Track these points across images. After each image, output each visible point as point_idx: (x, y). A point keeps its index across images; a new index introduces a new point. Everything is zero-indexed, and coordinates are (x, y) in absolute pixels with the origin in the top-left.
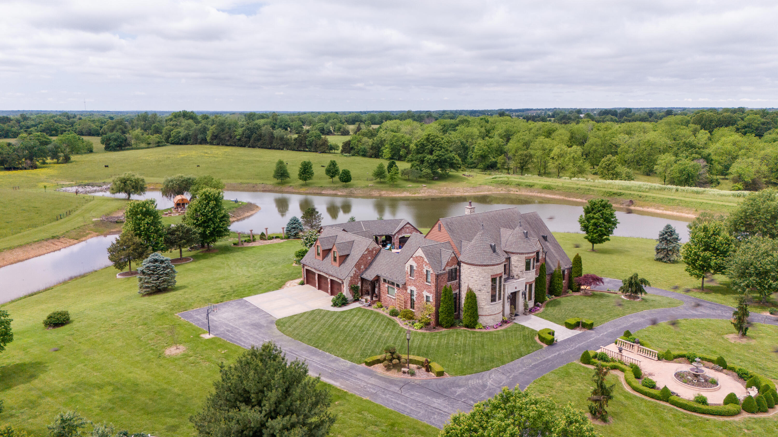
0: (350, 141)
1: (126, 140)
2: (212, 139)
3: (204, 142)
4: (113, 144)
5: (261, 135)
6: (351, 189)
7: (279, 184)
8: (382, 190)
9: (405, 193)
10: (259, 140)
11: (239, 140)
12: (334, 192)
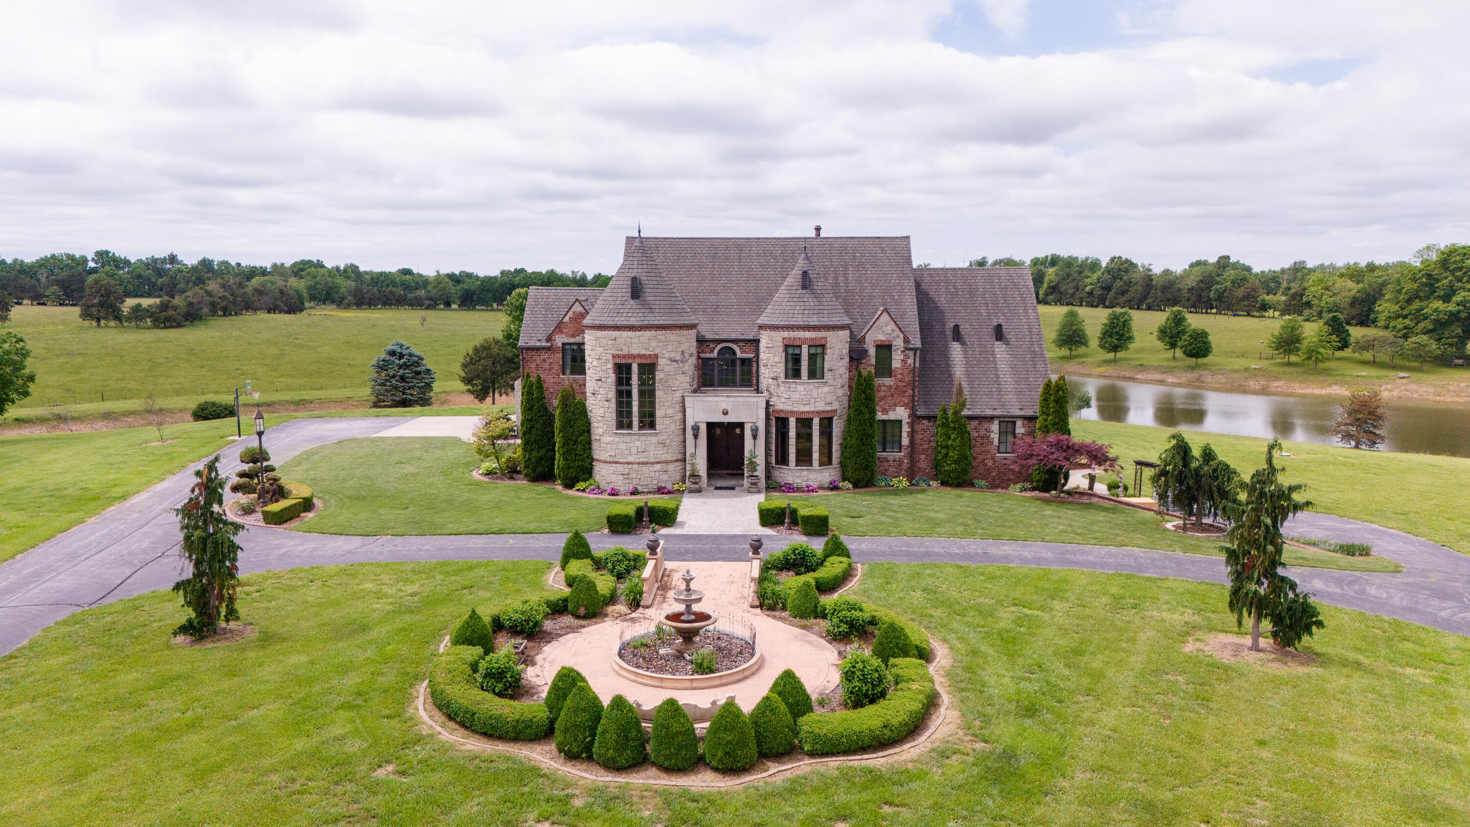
0: (1304, 289)
5: (1129, 283)
6: (1205, 372)
7: (1063, 358)
8: (1277, 379)
9: (1335, 387)
10: (1124, 293)
11: (1091, 293)
12: (1159, 377)
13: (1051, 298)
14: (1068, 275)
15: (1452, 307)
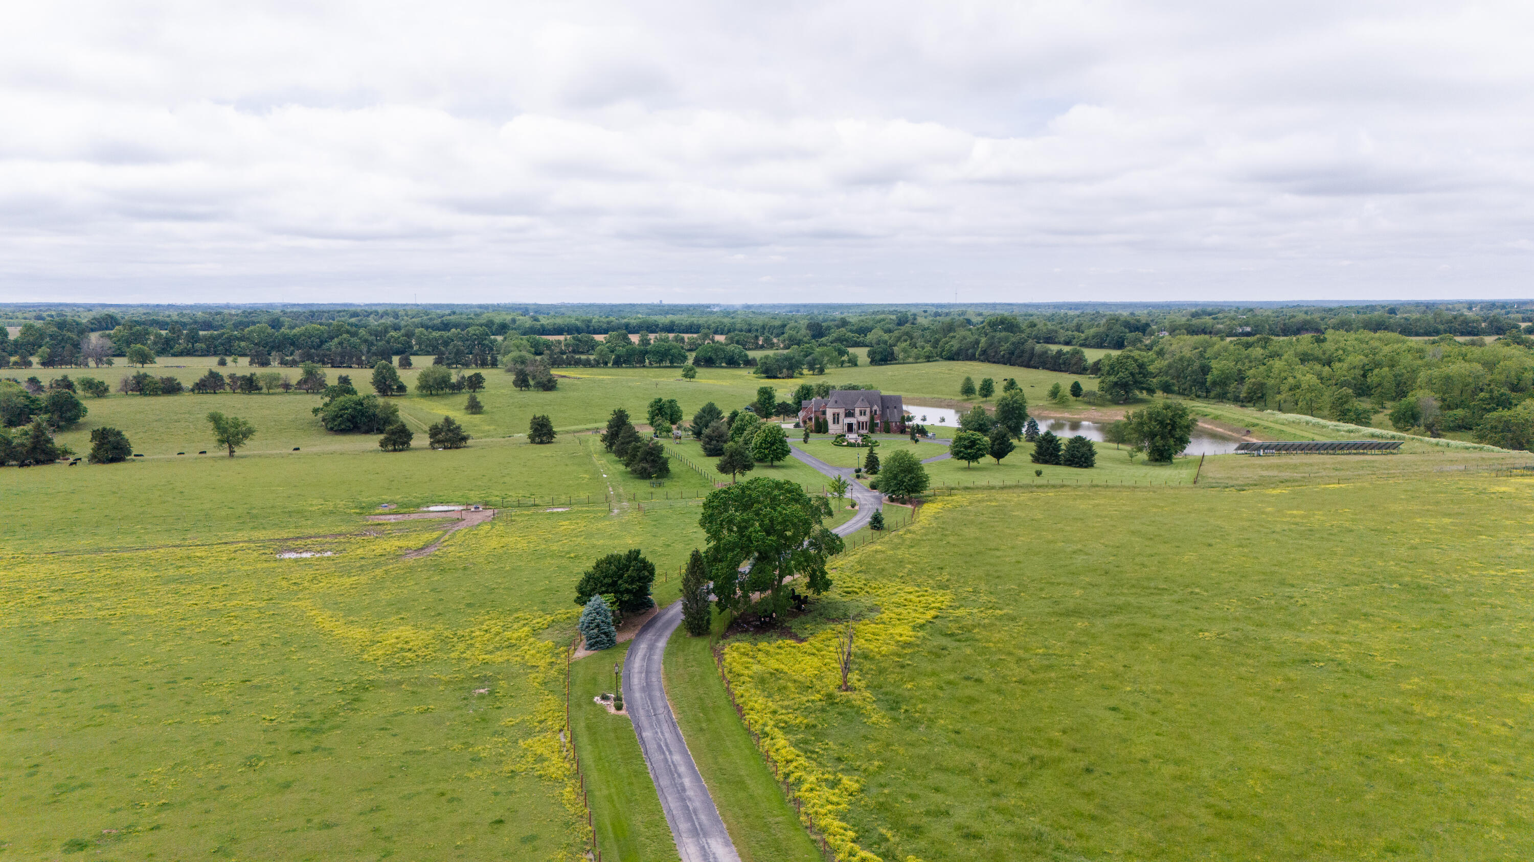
0: (1100, 360)
1: (893, 353)
2: (980, 355)
3: (972, 358)
4: (878, 357)
5: (1023, 352)
8: (1047, 410)
10: (1021, 356)
13: (982, 357)
14: (992, 344)
15: (1115, 380)
